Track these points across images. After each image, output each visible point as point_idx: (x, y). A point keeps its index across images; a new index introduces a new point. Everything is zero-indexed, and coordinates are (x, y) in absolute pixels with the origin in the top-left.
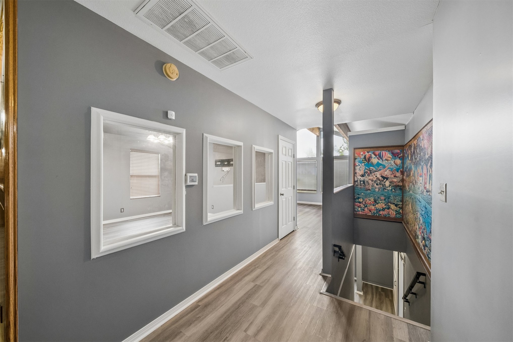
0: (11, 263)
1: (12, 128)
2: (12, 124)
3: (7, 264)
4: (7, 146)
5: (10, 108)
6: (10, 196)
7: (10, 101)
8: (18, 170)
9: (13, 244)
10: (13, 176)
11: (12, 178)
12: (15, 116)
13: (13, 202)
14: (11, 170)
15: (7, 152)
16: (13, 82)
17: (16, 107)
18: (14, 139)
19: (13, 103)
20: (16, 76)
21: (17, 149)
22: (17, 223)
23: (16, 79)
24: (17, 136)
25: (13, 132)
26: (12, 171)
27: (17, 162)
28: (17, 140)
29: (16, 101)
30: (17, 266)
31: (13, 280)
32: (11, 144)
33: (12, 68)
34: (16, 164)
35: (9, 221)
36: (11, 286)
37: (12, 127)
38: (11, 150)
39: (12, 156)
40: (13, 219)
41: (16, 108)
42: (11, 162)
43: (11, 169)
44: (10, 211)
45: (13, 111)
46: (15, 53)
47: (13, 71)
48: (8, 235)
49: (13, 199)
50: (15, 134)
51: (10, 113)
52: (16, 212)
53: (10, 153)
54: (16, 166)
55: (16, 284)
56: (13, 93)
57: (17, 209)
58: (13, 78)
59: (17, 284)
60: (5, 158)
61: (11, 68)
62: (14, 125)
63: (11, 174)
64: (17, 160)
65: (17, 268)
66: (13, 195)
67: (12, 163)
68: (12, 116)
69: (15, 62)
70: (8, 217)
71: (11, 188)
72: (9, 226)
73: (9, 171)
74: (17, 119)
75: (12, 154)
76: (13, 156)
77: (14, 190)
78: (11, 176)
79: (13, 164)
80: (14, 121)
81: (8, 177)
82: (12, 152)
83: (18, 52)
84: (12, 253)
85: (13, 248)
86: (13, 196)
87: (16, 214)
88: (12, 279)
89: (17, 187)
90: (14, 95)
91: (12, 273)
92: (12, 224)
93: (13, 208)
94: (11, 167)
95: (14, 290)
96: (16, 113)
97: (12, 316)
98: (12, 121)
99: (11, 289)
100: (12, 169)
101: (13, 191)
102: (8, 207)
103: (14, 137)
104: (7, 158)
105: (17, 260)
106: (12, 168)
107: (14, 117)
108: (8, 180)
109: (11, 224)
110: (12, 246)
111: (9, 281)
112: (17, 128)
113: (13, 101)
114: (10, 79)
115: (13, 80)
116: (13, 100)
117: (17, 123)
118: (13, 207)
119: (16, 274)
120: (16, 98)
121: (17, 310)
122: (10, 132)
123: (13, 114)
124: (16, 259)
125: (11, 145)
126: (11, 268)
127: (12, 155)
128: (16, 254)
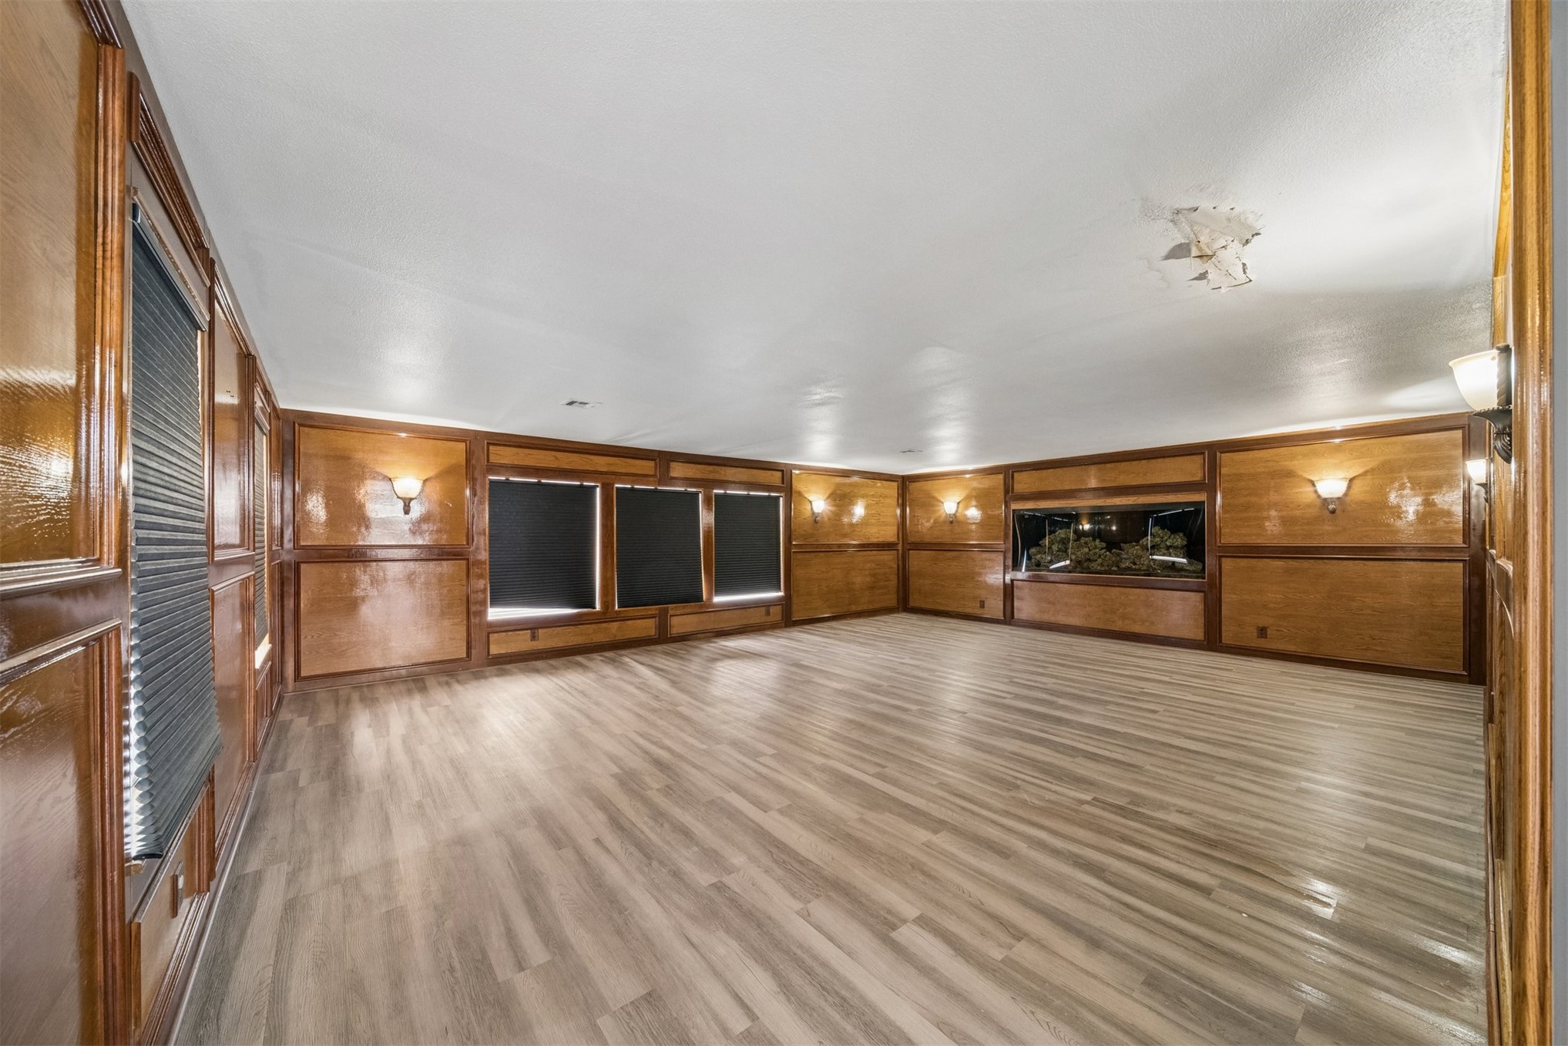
0: (1531, 807)
1: (1536, 393)
2: (1536, 383)
3: (1520, 807)
4: (1520, 450)
5: (1529, 335)
6: (1531, 604)
7: (1529, 312)
8: (1554, 524)
9: (1538, 753)
10: (1540, 541)
11: (1536, 547)
12: (1545, 352)
13: (1538, 623)
14: (1533, 524)
15: (1523, 472)
16: (1539, 250)
17: (1548, 324)
18: (1543, 426)
19: (1538, 313)
20: (1548, 225)
21: (1551, 457)
22: (1551, 691)
23: (1548, 235)
24: (1553, 415)
25: (1540, 403)
26: (1535, 525)
27: (1553, 497)
28: (1553, 429)
29: (1548, 305)
30: (1549, 828)
31: (1537, 863)
32: (1533, 444)
33: (1535, 207)
34: (1549, 504)
35: (1526, 680)
36: (1531, 879)
37: (1536, 389)
38: (1533, 462)
39: (1535, 481)
40: (1538, 674)
41: (1548, 328)
42: (1533, 501)
43: (1533, 520)
44: (1531, 649)
45: (1537, 340)
46: (1544, 156)
47: (1538, 214)
48: (1523, 720)
49: (1538, 612)
50: (1545, 410)
51: (1530, 349)
52: (1549, 657)
53: (1530, 469)
54: (1547, 511)
55: (1546, 883)
56: (1539, 285)
57: (1551, 647)
58: (1539, 237)
59: (1549, 882)
60: (1515, 489)
61: (1532, 210)
62: (1540, 382)
63: (1533, 536)
64: (1553, 490)
65: (1549, 833)
66: (1538, 599)
67: (1535, 503)
68: (1537, 357)
69: (1544, 182)
70: (1523, 665)
71: (1533, 580)
72: (1526, 692)
73: (1527, 525)
74: (1550, 360)
75: (1535, 474)
76: (1538, 481)
77: (1540, 587)
78: (1533, 541)
79: (1538, 505)
80: (1540, 369)
81: (1524, 543)
82: (1535, 466)
83: (1552, 149)
84: (1536, 781)
85: (1538, 764)
86: (1538, 604)
87: (1549, 661)
88: (1534, 858)
89: (1551, 576)
90: (1541, 289)
91: (1534, 839)
92: (1536, 689)
93: (1538, 642)
94: (1533, 512)
95: (1538, 896)
96: (1548, 342)
97: (1533, 973)
98: (1536, 371)
99: (1531, 887)
100: (1535, 522)
101: (1538, 588)
102: (1523, 635)
103: (1543, 417)
104: (1522, 490)
105: (1549, 807)
106: (1536, 518)
107: (1542, 356)
108: (1524, 552)
109: (1531, 687)
110: (1536, 758)
111: (1525, 860)
112: (1550, 391)
113: (1538, 310)
114: (1529, 245)
115: (1538, 243)
116: (1537, 306)
117: (1550, 373)
118: (1538, 638)
119: (1548, 850)
120: (1548, 296)
121: (1549, 966)
122: (1531, 406)
123: (1538, 351)
124: (1546, 804)
125: (1533, 447)
126: (1531, 824)
127: (1535, 478)
128: (1549, 789)
